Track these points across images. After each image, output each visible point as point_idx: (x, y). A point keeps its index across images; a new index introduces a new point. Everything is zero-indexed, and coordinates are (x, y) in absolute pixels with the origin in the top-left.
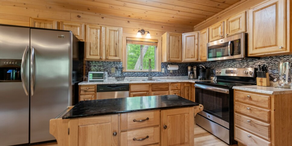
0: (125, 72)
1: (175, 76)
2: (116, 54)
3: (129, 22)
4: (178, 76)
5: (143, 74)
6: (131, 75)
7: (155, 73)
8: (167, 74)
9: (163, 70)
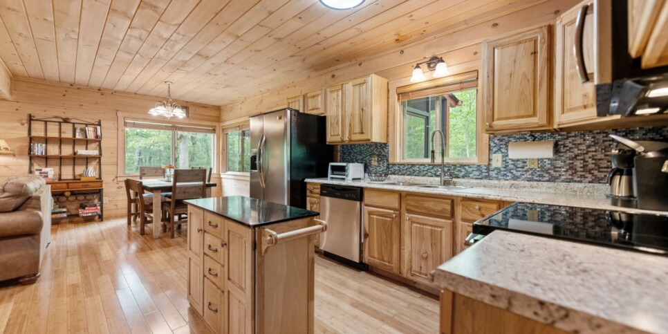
0: (394, 165)
1: (553, 179)
2: (362, 129)
3: (402, 52)
4: (569, 181)
5: (432, 171)
6: (404, 171)
7: (467, 168)
8: (514, 172)
9: (497, 160)
